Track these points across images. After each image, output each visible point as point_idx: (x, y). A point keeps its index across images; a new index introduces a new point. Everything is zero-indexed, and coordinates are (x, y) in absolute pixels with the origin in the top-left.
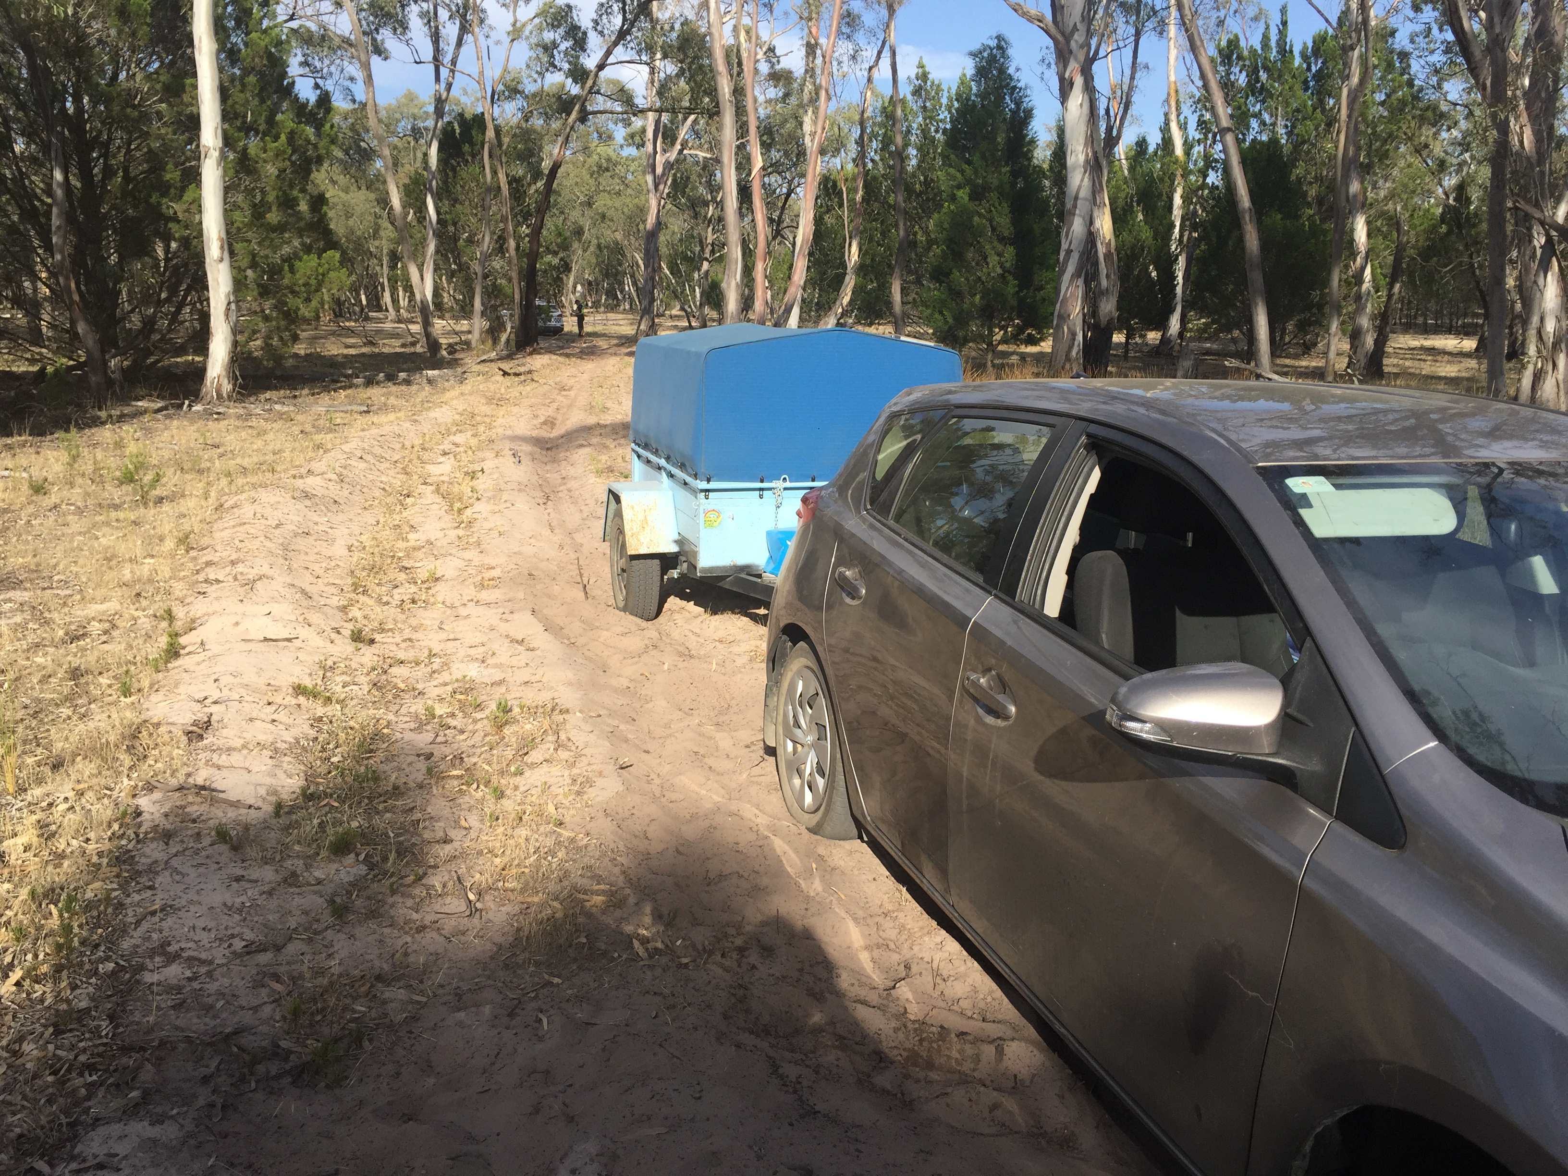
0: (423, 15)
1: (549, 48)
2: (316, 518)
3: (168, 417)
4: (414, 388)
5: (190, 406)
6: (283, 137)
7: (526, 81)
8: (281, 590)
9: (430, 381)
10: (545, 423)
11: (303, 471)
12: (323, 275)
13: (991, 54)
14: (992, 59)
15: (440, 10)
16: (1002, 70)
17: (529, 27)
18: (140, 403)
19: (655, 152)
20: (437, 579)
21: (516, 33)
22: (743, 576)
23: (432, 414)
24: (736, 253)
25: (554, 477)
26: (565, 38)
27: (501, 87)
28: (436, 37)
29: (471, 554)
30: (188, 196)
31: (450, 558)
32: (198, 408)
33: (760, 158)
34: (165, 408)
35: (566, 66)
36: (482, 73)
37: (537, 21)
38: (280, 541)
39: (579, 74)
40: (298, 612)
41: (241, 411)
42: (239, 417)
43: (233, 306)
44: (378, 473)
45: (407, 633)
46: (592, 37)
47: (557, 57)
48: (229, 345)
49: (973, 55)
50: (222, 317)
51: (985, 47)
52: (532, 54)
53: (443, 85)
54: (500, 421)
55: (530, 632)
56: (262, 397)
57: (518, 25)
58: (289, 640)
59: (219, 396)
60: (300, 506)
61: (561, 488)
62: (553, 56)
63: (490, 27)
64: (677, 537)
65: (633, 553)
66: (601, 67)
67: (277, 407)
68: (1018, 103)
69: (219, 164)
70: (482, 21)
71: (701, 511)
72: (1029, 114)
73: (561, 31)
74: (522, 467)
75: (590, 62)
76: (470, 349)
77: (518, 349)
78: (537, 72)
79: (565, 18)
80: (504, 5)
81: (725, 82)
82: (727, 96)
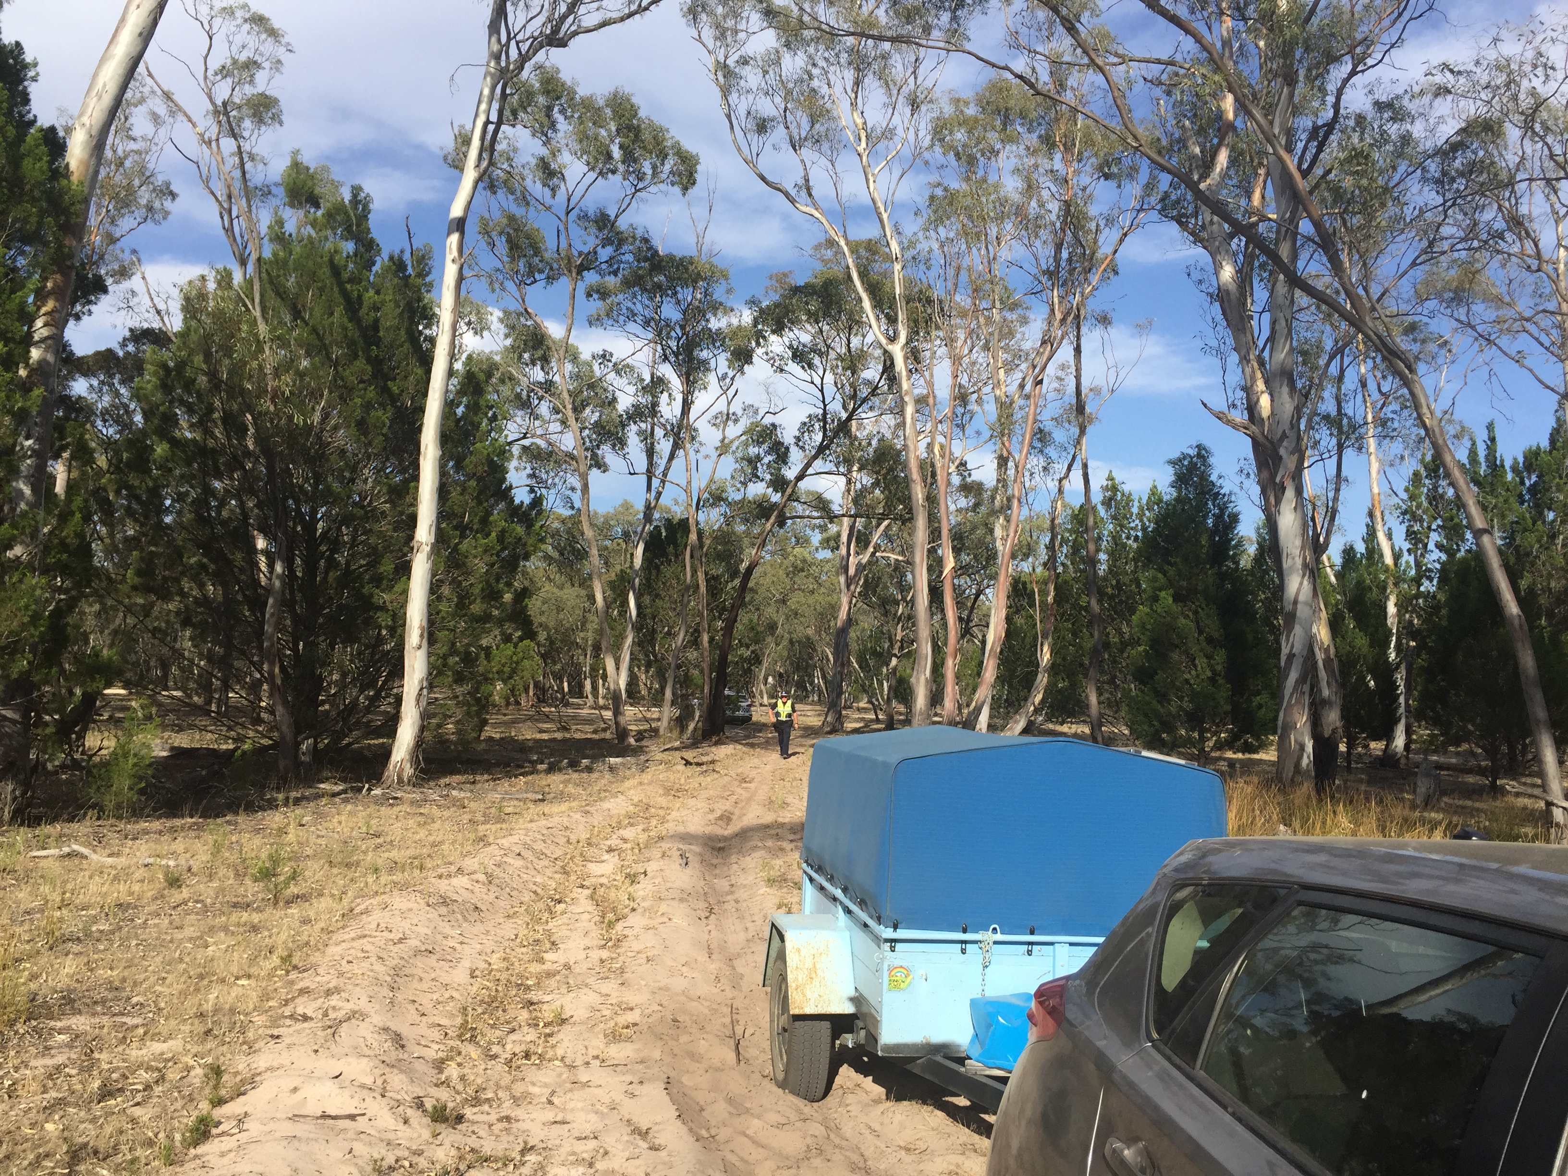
0: (640, 433)
2: (448, 931)
3: (346, 801)
4: (595, 775)
5: (370, 790)
6: (494, 534)
7: (730, 490)
8: (369, 1036)
9: (612, 769)
10: (720, 818)
11: (453, 869)
12: (517, 663)
13: (1191, 462)
14: (1192, 467)
15: (657, 429)
16: (1204, 477)
17: (736, 443)
18: (322, 786)
19: (849, 554)
20: (564, 1021)
21: (724, 448)
22: (939, 1058)
23: (606, 805)
24: (927, 649)
25: (722, 884)
26: (768, 453)
27: (706, 495)
28: (650, 452)
29: (610, 987)
30: (398, 588)
31: (586, 990)
32: (377, 792)
33: (951, 559)
34: (344, 791)
36: (689, 483)
37: (744, 438)
38: (394, 962)
39: (779, 484)
40: (378, 1072)
41: (418, 796)
42: (412, 803)
43: (425, 692)
44: (535, 873)
45: (507, 1108)
46: (794, 450)
47: (760, 469)
48: (416, 729)
49: (1173, 463)
50: (413, 702)
51: (1185, 456)
53: (653, 494)
54: (674, 814)
55: (658, 1119)
56: (442, 781)
58: (352, 1117)
59: (400, 780)
60: (433, 914)
61: (729, 898)
62: (756, 468)
63: (700, 443)
64: (852, 993)
65: (797, 1011)
66: (801, 477)
67: (455, 793)
68: (1223, 508)
69: (429, 558)
70: (693, 438)
71: (886, 968)
72: (1235, 519)
73: (765, 446)
74: (688, 871)
75: (790, 474)
76: (658, 736)
77: (704, 738)
78: (740, 482)
79: (770, 435)
80: (714, 425)
81: (919, 489)
82: (921, 501)
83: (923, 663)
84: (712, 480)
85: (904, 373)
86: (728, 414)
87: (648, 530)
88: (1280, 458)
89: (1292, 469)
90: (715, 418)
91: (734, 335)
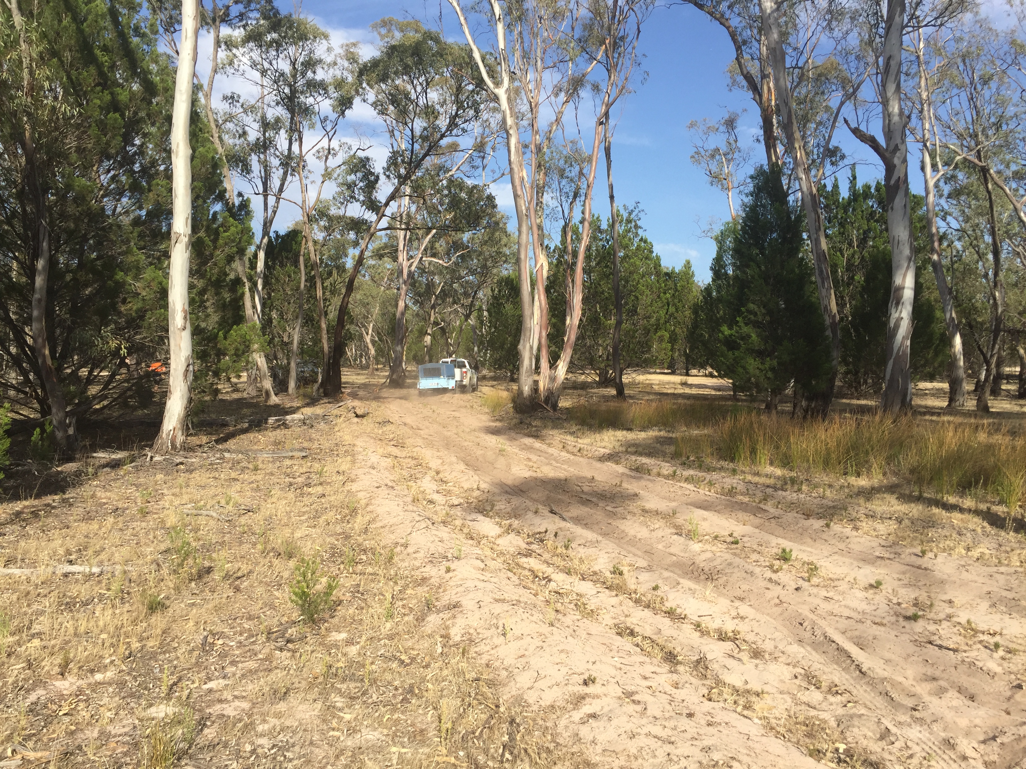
1: (350, 186)
5: (152, 457)
7: (332, 208)
9: (305, 424)
17: (338, 171)
21: (327, 175)
24: (530, 324)
26: (362, 180)
27: (314, 212)
28: (266, 179)
32: (159, 458)
34: (133, 460)
35: (362, 198)
36: (304, 201)
37: (343, 167)
39: (372, 204)
43: (191, 368)
46: (382, 180)
47: (356, 191)
48: (185, 402)
50: (181, 377)
52: (339, 189)
53: (270, 211)
57: (329, 170)
59: (175, 447)
62: (353, 192)
63: (309, 171)
66: (392, 198)
73: (359, 175)
76: (288, 395)
77: (326, 395)
78: (340, 202)
79: (364, 166)
80: (318, 158)
81: (522, 202)
82: (524, 212)
83: (528, 334)
84: (318, 200)
85: (508, 112)
86: (329, 149)
87: (266, 240)
88: (895, 166)
89: (902, 176)
90: (318, 152)
91: (339, 84)
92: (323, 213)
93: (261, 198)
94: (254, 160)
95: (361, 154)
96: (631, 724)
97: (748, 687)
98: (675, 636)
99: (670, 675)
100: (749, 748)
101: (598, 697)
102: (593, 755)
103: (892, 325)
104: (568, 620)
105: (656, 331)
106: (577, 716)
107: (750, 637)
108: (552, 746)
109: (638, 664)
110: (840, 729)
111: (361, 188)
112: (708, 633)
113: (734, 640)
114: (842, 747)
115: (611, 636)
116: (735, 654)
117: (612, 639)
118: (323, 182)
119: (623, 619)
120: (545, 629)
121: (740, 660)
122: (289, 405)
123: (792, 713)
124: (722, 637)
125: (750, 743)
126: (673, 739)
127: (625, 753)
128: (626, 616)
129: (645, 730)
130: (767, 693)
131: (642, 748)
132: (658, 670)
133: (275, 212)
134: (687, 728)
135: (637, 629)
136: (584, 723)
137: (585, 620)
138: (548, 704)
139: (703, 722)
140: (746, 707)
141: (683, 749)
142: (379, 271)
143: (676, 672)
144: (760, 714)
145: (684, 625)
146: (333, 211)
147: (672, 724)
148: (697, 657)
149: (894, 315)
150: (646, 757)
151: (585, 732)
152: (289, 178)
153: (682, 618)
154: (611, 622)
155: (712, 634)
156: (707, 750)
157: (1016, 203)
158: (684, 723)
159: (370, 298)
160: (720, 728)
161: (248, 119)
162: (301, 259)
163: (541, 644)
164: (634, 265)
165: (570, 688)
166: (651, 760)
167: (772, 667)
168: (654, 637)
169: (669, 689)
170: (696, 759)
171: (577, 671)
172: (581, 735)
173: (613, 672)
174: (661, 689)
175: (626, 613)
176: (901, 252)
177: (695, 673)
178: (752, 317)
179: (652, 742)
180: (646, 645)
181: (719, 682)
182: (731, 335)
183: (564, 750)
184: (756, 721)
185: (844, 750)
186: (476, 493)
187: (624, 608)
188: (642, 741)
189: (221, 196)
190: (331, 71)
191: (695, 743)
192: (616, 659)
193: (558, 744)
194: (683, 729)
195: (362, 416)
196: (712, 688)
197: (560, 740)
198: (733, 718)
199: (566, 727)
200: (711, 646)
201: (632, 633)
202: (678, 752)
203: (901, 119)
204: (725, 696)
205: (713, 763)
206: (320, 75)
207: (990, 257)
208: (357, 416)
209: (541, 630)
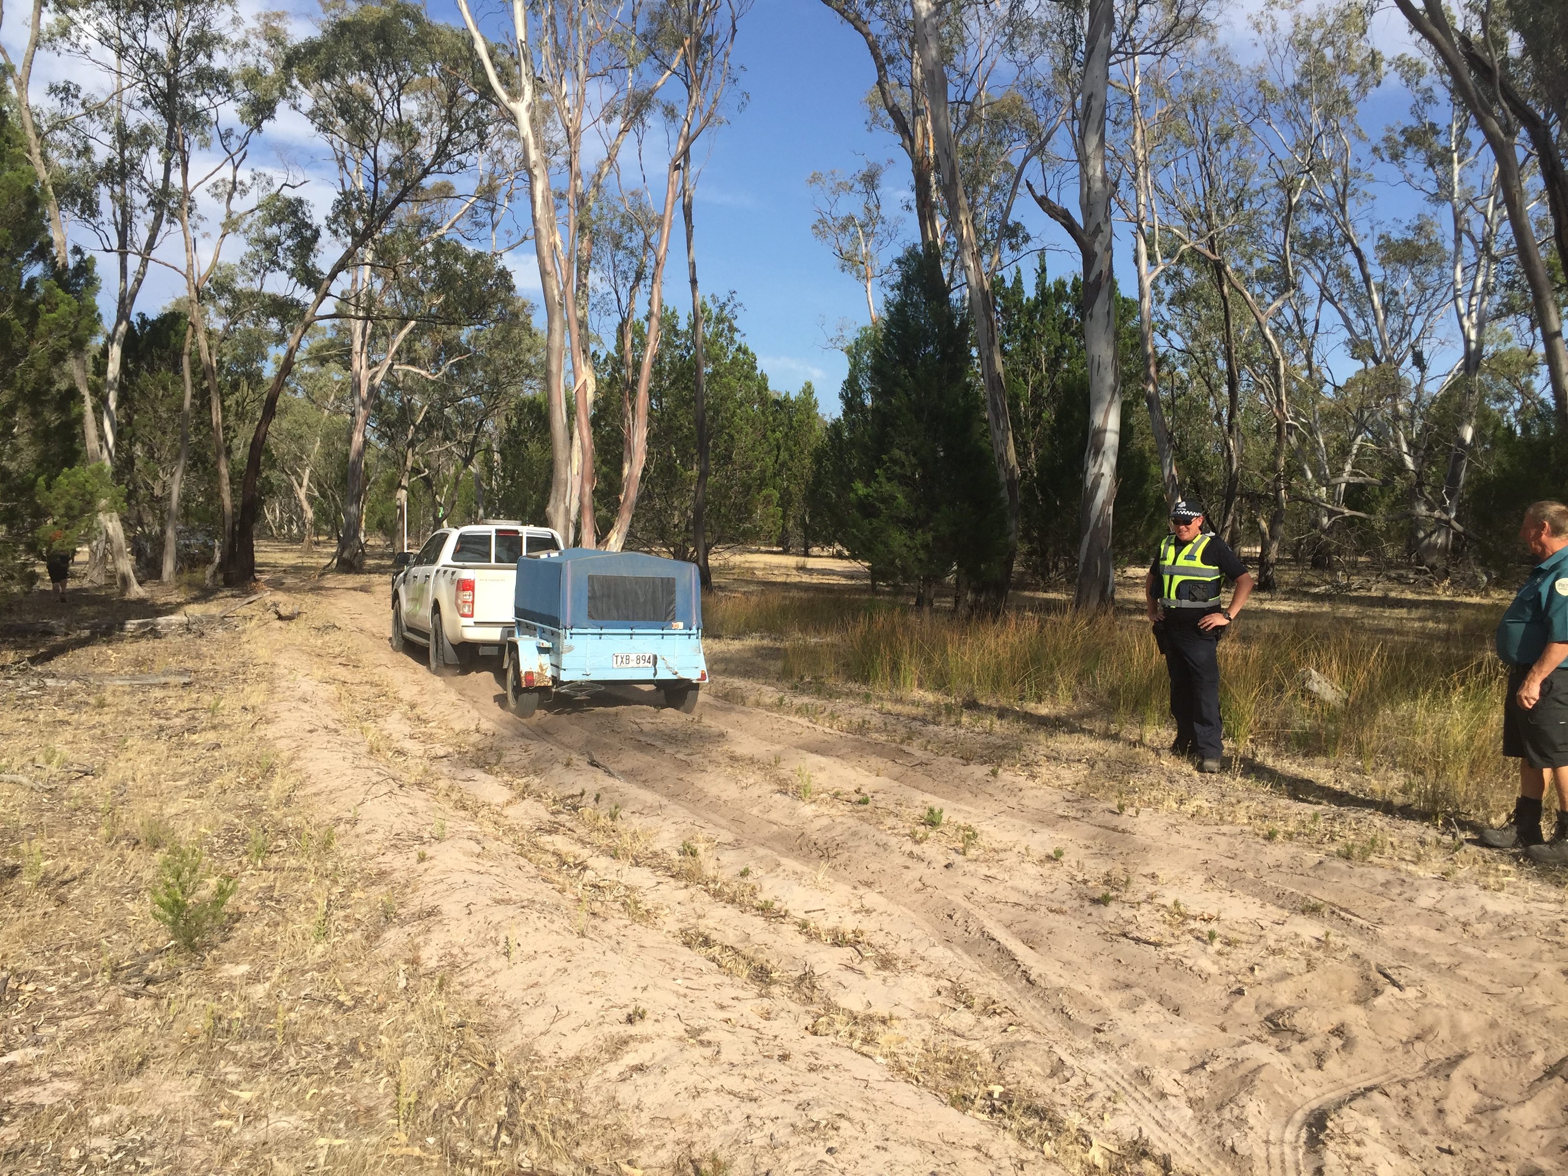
0: (114, 198)
19: (361, 367)
21: (231, 224)
24: (566, 473)
26: (291, 235)
27: (208, 285)
35: (290, 265)
36: (190, 266)
39: (307, 275)
46: (325, 236)
49: (899, 262)
51: (912, 254)
52: (250, 249)
57: (234, 216)
62: (276, 254)
70: (190, 211)
73: (286, 227)
75: (322, 264)
76: (162, 583)
77: (228, 583)
78: (253, 270)
79: (295, 213)
80: (215, 195)
81: (554, 283)
82: (557, 298)
83: (562, 489)
84: (215, 265)
85: (531, 140)
86: (234, 182)
87: (123, 327)
88: (1095, 255)
89: (1105, 269)
90: (216, 186)
91: (252, 78)
92: (223, 287)
93: (115, 257)
94: (103, 195)
95: (288, 193)
96: (695, 1077)
97: (871, 1011)
98: (770, 942)
99: (758, 1001)
100: (866, 1100)
101: (647, 1039)
102: (636, 1127)
103: (1089, 483)
104: (609, 928)
105: (760, 489)
106: (614, 1070)
107: (878, 939)
108: (573, 1118)
109: (712, 987)
110: (996, 1065)
111: (289, 248)
112: (818, 936)
113: (855, 944)
114: (997, 1090)
115: (674, 947)
116: (857, 967)
117: (676, 952)
118: (223, 236)
119: (693, 921)
120: (572, 942)
121: (861, 973)
122: (163, 600)
123: (931, 1045)
124: (838, 940)
125: (868, 1093)
126: (756, 1094)
127: (684, 1121)
128: (699, 917)
129: (716, 1084)
130: (898, 1019)
131: (709, 1110)
132: (741, 994)
133: (139, 282)
134: (778, 1076)
135: (714, 936)
136: (624, 1080)
137: (636, 926)
138: (571, 1055)
139: (803, 1067)
140: (865, 1041)
141: (771, 1107)
142: (321, 384)
143: (768, 995)
144: (885, 1050)
145: (785, 927)
146: (241, 284)
147: (755, 1071)
148: (801, 972)
149: (1093, 470)
150: (715, 1124)
151: (626, 1093)
152: (165, 227)
153: (782, 916)
154: (675, 927)
155: (824, 937)
156: (804, 1106)
157: (1259, 315)
158: (775, 1069)
159: (305, 427)
160: (827, 1074)
161: (93, 126)
162: (186, 360)
163: (564, 964)
164: (727, 386)
165: (606, 1029)
166: (722, 1128)
167: (907, 980)
168: (738, 946)
169: (756, 1021)
170: (788, 1121)
171: (619, 1002)
172: (620, 1098)
173: (673, 1000)
174: (743, 1021)
175: (699, 912)
176: (1102, 380)
177: (796, 995)
178: (897, 469)
179: (726, 1102)
180: (727, 959)
181: (830, 1007)
182: (867, 496)
183: (593, 1123)
184: (880, 1059)
185: (1001, 1094)
186: (475, 738)
187: (697, 905)
188: (710, 1100)
189: (43, 252)
190: (239, 56)
191: (788, 1097)
192: (679, 981)
193: (584, 1115)
194: (772, 1078)
195: (290, 618)
196: (820, 1016)
197: (588, 1109)
198: (846, 1057)
199: (597, 1088)
200: (823, 955)
201: (707, 942)
202: (762, 1112)
203: (1105, 186)
204: (838, 1026)
205: (812, 1125)
206: (220, 61)
207: (1225, 389)
208: (281, 618)
209: (565, 944)
